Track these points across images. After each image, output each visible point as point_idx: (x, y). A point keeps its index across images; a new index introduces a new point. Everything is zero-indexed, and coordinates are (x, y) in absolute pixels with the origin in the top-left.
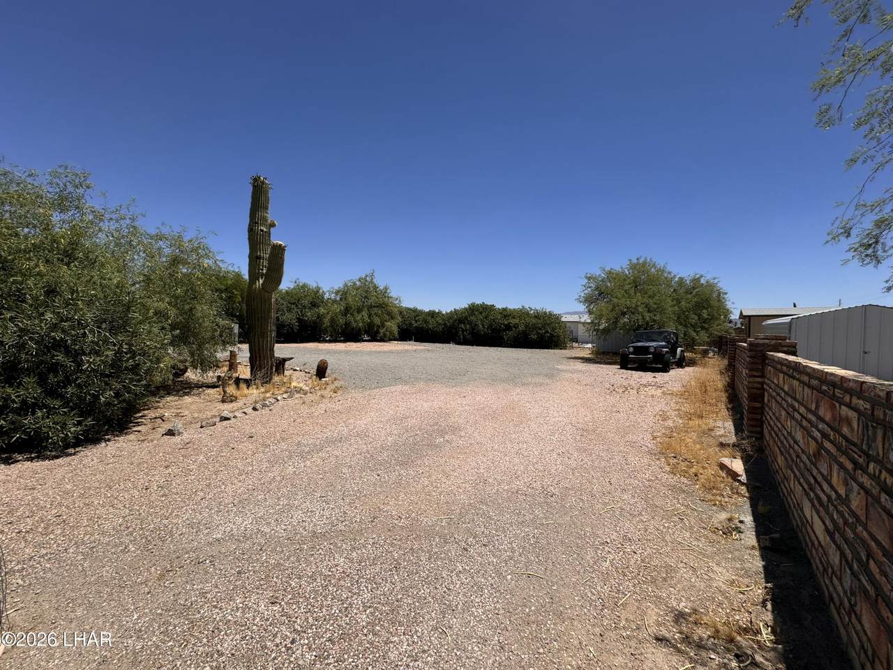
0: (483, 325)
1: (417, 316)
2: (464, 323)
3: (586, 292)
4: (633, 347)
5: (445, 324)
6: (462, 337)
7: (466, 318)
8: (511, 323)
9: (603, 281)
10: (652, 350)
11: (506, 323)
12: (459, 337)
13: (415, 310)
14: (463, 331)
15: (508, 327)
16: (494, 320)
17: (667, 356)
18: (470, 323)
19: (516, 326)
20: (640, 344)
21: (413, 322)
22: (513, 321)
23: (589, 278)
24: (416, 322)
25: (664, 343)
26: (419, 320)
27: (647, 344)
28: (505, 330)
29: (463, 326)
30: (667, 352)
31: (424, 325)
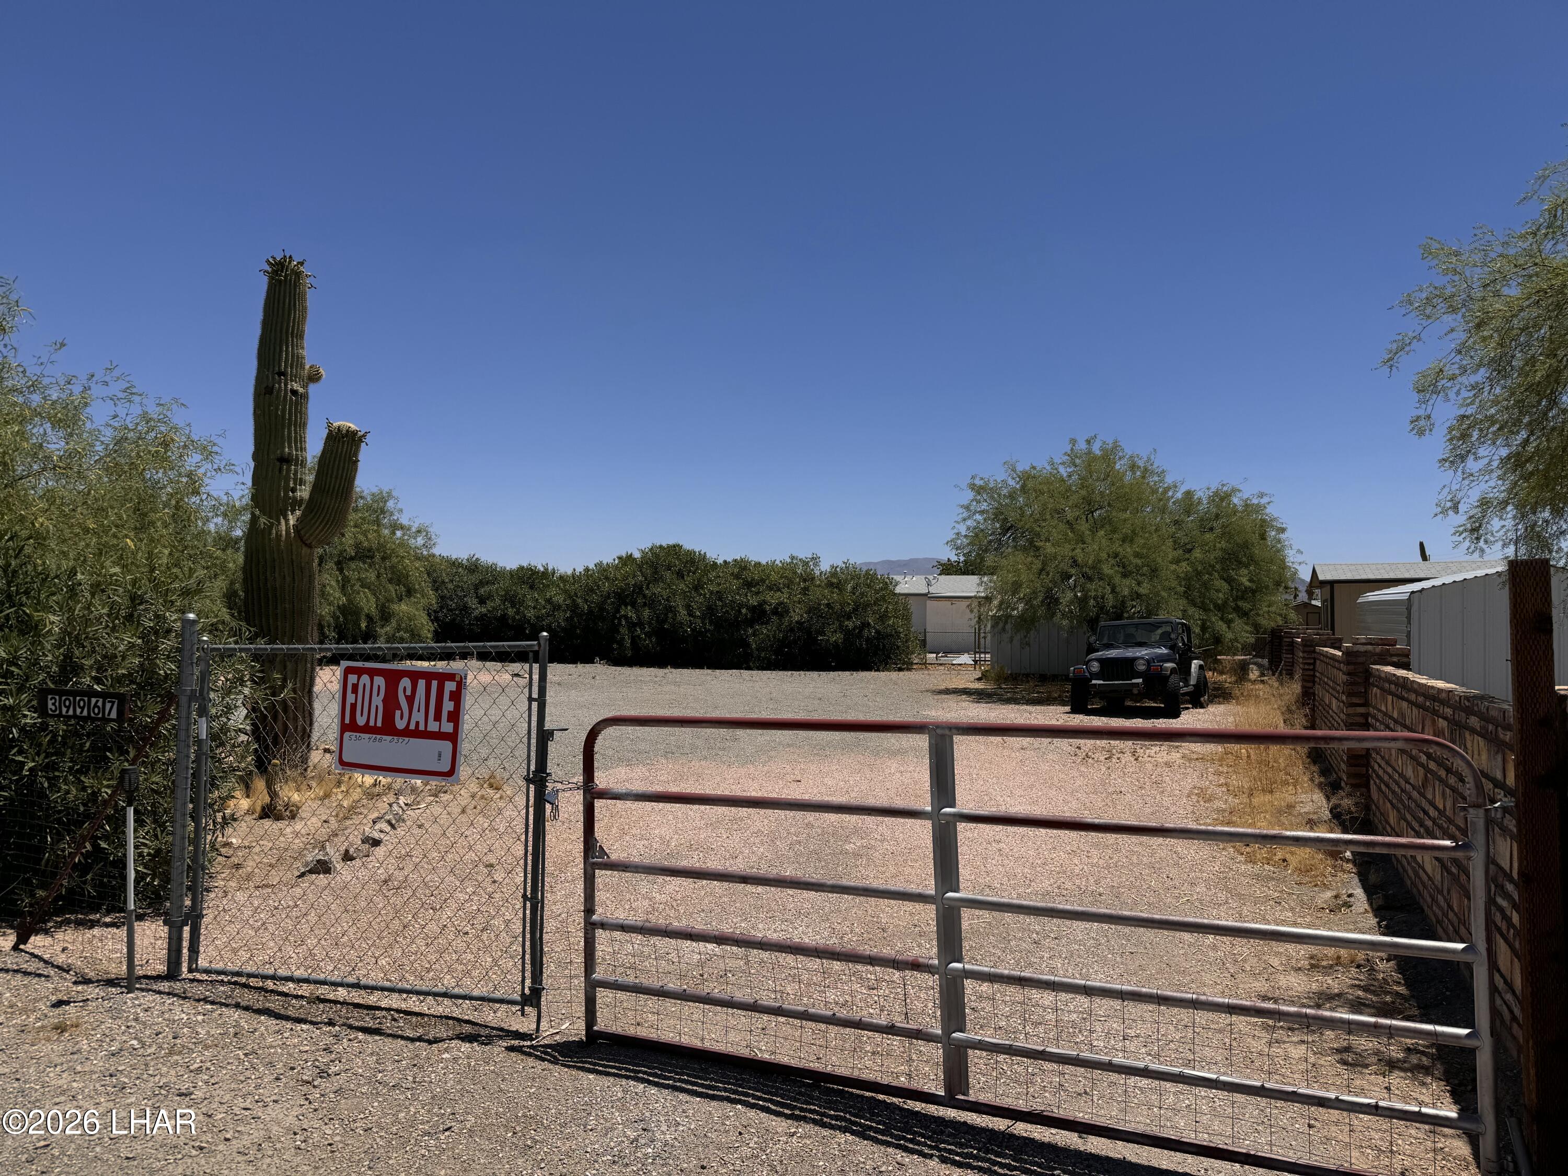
0: (688, 607)
1: (482, 583)
2: (633, 605)
3: (969, 523)
4: (1099, 660)
5: (574, 607)
6: (628, 643)
7: (639, 588)
8: (765, 602)
9: (1012, 496)
10: (1142, 667)
11: (753, 601)
12: (621, 643)
13: (473, 567)
14: (632, 626)
15: (759, 614)
16: (719, 595)
17: (1174, 679)
18: (651, 603)
19: (780, 611)
20: (1113, 653)
21: (472, 602)
22: (773, 599)
23: (979, 490)
24: (482, 601)
25: (1164, 651)
26: (490, 596)
27: (1130, 653)
28: (750, 623)
29: (629, 612)
30: (1173, 671)
31: (511, 612)
